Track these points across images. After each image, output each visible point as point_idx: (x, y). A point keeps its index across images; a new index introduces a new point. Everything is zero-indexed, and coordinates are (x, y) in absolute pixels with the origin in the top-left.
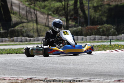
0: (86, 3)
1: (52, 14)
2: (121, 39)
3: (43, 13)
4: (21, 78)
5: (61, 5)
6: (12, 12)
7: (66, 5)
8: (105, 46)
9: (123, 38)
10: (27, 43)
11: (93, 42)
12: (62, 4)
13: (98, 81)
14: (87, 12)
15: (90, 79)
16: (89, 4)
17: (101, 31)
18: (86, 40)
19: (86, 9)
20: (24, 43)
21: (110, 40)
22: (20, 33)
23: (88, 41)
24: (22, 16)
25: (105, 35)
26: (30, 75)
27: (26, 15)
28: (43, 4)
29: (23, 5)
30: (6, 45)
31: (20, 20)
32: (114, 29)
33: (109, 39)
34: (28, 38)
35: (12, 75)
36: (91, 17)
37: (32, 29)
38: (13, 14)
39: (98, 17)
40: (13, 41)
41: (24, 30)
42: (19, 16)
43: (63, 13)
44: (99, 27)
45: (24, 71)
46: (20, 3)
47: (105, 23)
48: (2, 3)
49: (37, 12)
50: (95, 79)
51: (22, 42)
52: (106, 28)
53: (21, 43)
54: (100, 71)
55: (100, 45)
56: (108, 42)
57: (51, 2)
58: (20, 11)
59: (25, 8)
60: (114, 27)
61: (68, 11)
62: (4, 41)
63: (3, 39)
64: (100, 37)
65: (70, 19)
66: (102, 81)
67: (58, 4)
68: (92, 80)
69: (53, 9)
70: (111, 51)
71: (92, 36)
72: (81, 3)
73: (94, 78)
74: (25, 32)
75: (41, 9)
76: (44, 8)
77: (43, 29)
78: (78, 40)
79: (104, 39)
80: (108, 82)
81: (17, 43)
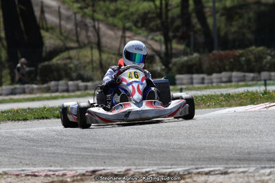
0: (207, 2)
1: (134, 28)
3: (112, 26)
4: (71, 171)
5: (153, 6)
6: (45, 26)
7: (164, 6)
8: (253, 93)
10: (78, 93)
11: (226, 87)
12: (155, 5)
13: (244, 172)
14: (210, 21)
15: (227, 168)
16: (214, 2)
17: (243, 63)
18: (212, 83)
19: (209, 13)
20: (73, 94)
21: (265, 81)
22: (63, 73)
23: (214, 85)
24: (65, 34)
25: (251, 71)
26: (91, 165)
27: (74, 32)
28: (112, 7)
29: (68, 9)
30: (33, 100)
31: (61, 44)
32: (271, 55)
33: (263, 78)
34: (81, 84)
35: (51, 166)
36: (219, 30)
37: (89, 63)
38: (47, 30)
39: (235, 32)
40: (48, 90)
41: (72, 65)
42: (59, 35)
43: (157, 26)
44: (238, 52)
46: (62, 6)
47: (251, 45)
48: (22, 7)
49: (98, 24)
50: (236, 168)
51: (67, 91)
52: (255, 54)
53: (66, 94)
55: (243, 94)
56: (260, 85)
57: (130, 1)
58: (63, 23)
59: (73, 15)
60: (271, 51)
61: (169, 20)
62: (27, 90)
63: (26, 86)
64: (242, 74)
65: (174, 37)
67: (146, 6)
68: (230, 171)
69: (135, 17)
70: (268, 105)
71: (223, 74)
73: (234, 166)
74: (73, 69)
75: (107, 17)
76: (114, 16)
77: (114, 61)
78: (192, 83)
79: (250, 79)
80: (267, 174)
81: (57, 94)
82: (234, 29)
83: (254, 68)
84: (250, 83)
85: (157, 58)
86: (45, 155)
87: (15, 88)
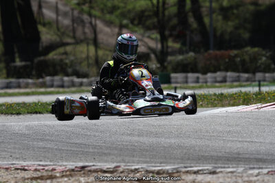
0: (204, 1)
1: (130, 25)
3: (109, 23)
4: (61, 166)
5: (150, 4)
6: (42, 21)
7: (161, 4)
8: (246, 94)
10: (73, 89)
11: (220, 87)
12: (152, 3)
13: (232, 172)
14: (207, 20)
15: (216, 167)
16: (211, 2)
17: (238, 63)
18: (206, 82)
19: (206, 13)
20: (66, 90)
21: (259, 81)
22: (58, 68)
23: (209, 84)
24: (62, 30)
25: (246, 71)
26: (81, 160)
27: (71, 28)
28: (109, 3)
29: (66, 5)
30: (27, 94)
31: (58, 39)
32: (267, 57)
33: (257, 79)
34: (76, 80)
35: (41, 161)
36: (215, 30)
37: (84, 59)
38: (44, 25)
39: (231, 32)
40: (44, 85)
41: (67, 61)
42: (56, 30)
43: (153, 24)
44: (234, 52)
45: (67, 150)
46: (60, 2)
47: (246, 46)
48: (20, 2)
49: (95, 21)
50: (224, 167)
51: (62, 86)
52: (249, 55)
53: (61, 90)
54: (236, 151)
55: (236, 94)
56: (254, 86)
58: (60, 18)
59: (70, 13)
60: (267, 53)
61: (166, 18)
62: (22, 85)
63: (21, 80)
64: (237, 74)
65: (171, 35)
66: (242, 173)
67: (142, 4)
68: (218, 170)
69: (132, 15)
70: (260, 106)
71: (218, 74)
73: (223, 166)
74: (69, 65)
75: (104, 14)
76: (111, 12)
78: (187, 82)
79: (245, 79)
80: (255, 174)
81: (52, 89)
82: (229, 30)
83: (248, 68)
84: (244, 83)
85: (153, 56)
86: (36, 150)
87: (11, 82)
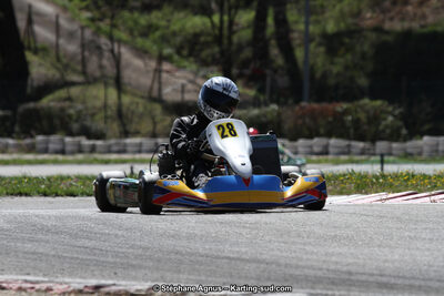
0: (296, 22)
1: (176, 57)
2: (420, 154)
3: (142, 53)
4: (61, 284)
5: (209, 24)
6: (32, 45)
7: (226, 24)
8: (362, 177)
9: (426, 149)
10: (80, 157)
11: (319, 162)
12: (212, 22)
14: (299, 54)
16: (307, 24)
17: (348, 124)
18: (296, 153)
19: (298, 42)
20: (70, 158)
21: (382, 156)
22: (57, 122)
24: (65, 61)
25: (361, 138)
26: (94, 276)
27: (79, 58)
28: (143, 20)
29: (72, 20)
30: (6, 163)
31: (58, 75)
32: (395, 116)
33: (378, 151)
34: (86, 142)
35: (28, 274)
36: (312, 70)
37: (100, 109)
38: (36, 51)
39: (338, 74)
40: (31, 149)
41: (72, 111)
42: (54, 61)
43: (213, 56)
44: (341, 107)
45: (72, 258)
46: (62, 15)
47: (362, 95)
49: (119, 47)
51: (63, 152)
52: (367, 112)
53: (60, 157)
55: (344, 175)
56: (373, 163)
57: (172, 13)
58: (61, 41)
59: (79, 32)
60: (394, 110)
61: (234, 48)
64: (346, 142)
65: (240, 76)
67: (196, 22)
69: (178, 40)
71: (316, 140)
72: (281, 22)
74: (74, 118)
75: (134, 37)
76: (145, 35)
77: (141, 109)
79: (358, 151)
81: (45, 156)
82: (336, 69)
83: (366, 134)
84: (358, 158)
86: (21, 255)
